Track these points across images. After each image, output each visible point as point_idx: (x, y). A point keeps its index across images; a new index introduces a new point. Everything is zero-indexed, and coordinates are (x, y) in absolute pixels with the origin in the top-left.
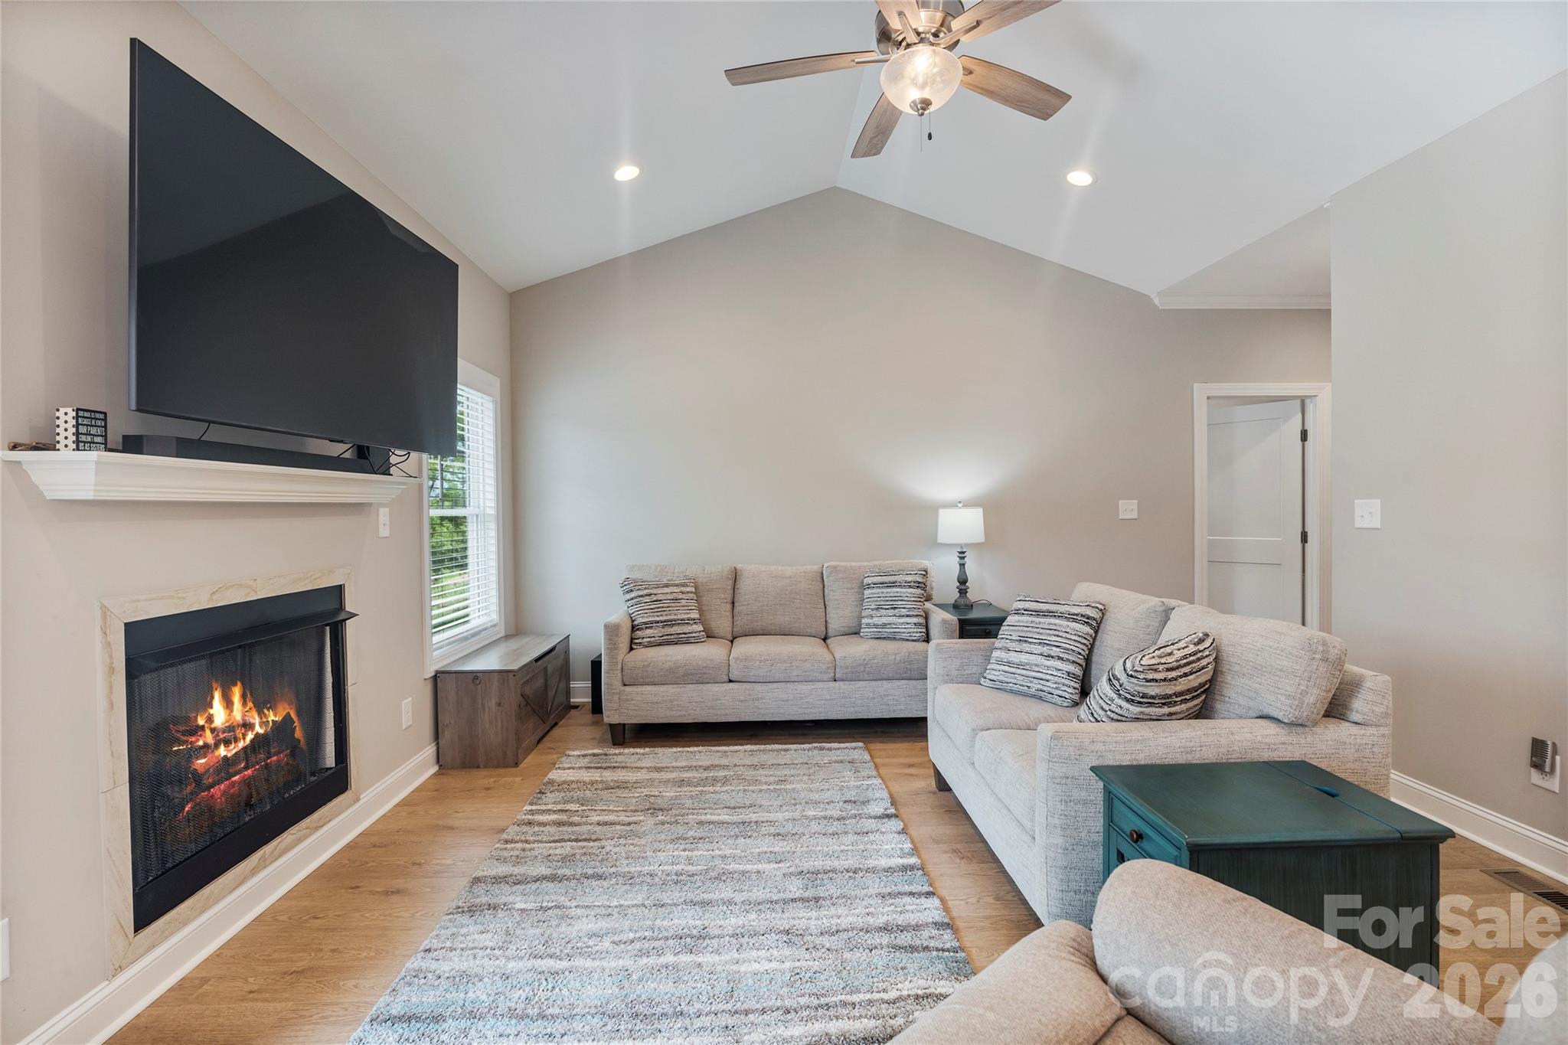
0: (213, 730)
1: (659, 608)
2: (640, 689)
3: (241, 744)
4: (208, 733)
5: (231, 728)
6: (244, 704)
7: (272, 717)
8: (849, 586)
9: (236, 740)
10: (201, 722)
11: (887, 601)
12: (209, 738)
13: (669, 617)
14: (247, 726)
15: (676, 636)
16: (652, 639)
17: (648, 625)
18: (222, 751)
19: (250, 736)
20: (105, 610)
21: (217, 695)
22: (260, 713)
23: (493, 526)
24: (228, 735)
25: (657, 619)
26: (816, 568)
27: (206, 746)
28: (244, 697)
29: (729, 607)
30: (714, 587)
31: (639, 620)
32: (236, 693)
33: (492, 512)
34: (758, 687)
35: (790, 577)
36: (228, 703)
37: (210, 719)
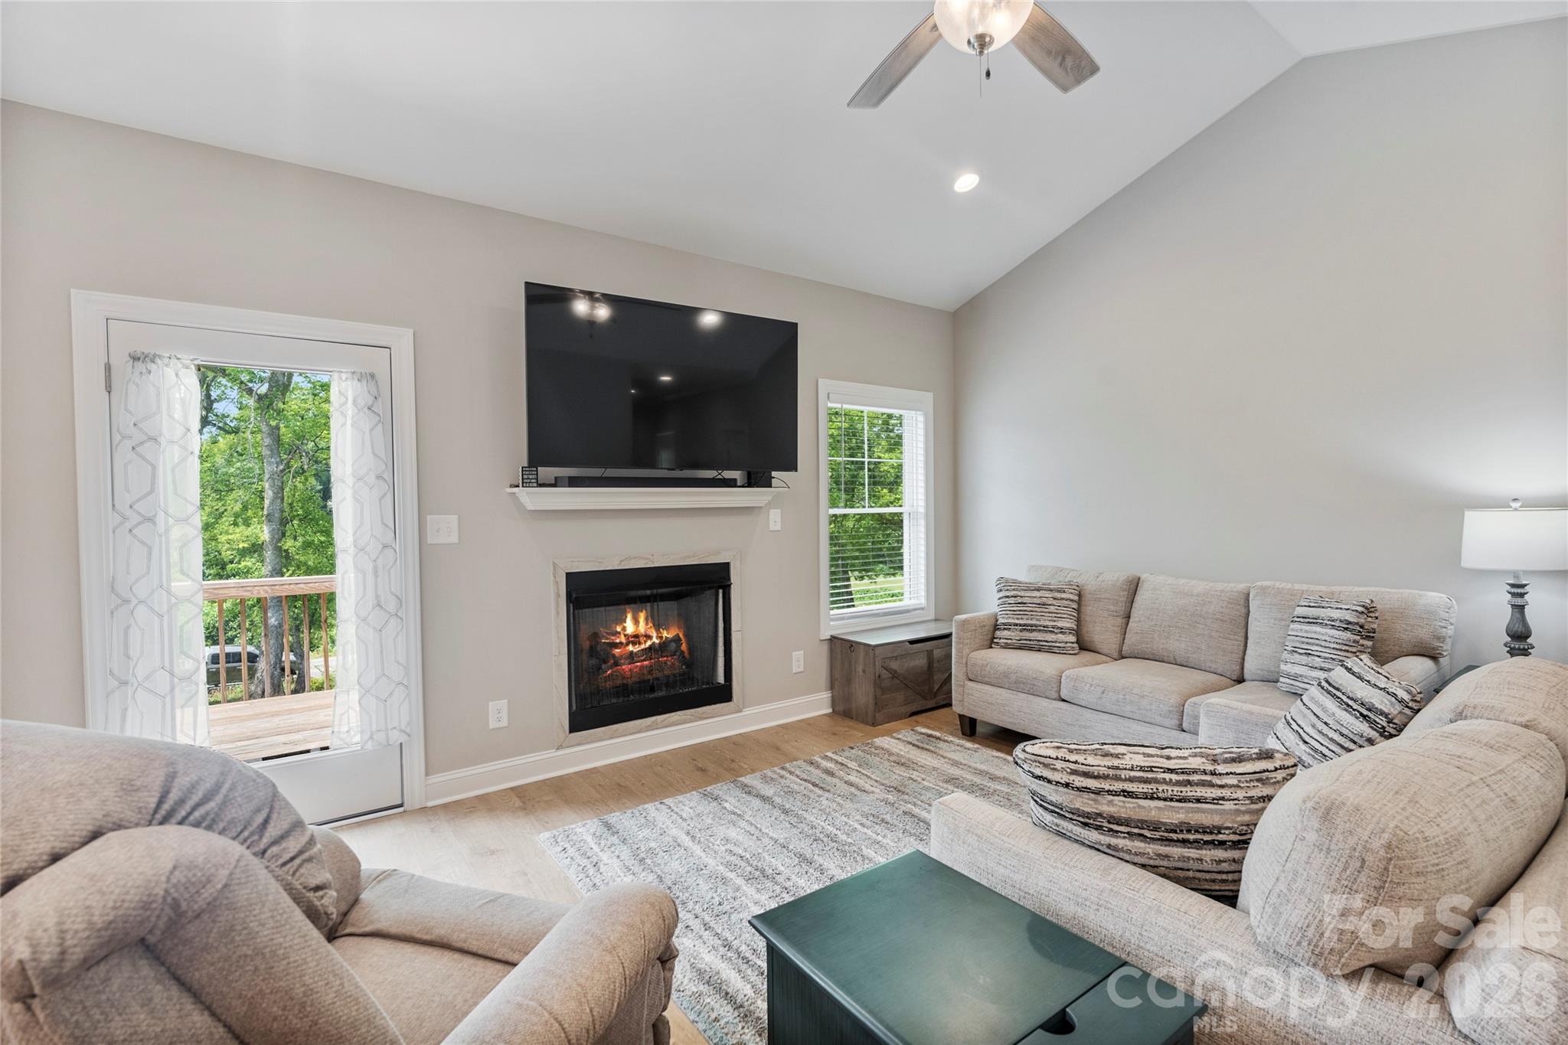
0: (625, 635)
1: (1020, 611)
2: (979, 686)
3: (643, 646)
4: (622, 636)
5: (636, 636)
6: (647, 624)
7: (665, 634)
8: (1279, 616)
9: (640, 643)
10: (619, 629)
11: (1303, 643)
12: (623, 639)
13: (1030, 622)
14: (649, 637)
15: (1036, 643)
16: (1009, 641)
17: (1007, 626)
18: (630, 648)
19: (649, 643)
20: (555, 565)
21: (629, 616)
22: (658, 631)
23: (922, 522)
24: (635, 639)
25: (1017, 622)
26: (1242, 586)
27: (621, 643)
28: (646, 619)
29: (1120, 621)
30: (1103, 596)
31: (1001, 621)
32: (642, 616)
33: (922, 510)
34: (1088, 714)
35: (1198, 595)
36: (636, 622)
37: (624, 629)
